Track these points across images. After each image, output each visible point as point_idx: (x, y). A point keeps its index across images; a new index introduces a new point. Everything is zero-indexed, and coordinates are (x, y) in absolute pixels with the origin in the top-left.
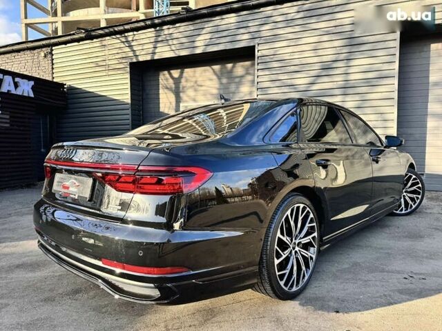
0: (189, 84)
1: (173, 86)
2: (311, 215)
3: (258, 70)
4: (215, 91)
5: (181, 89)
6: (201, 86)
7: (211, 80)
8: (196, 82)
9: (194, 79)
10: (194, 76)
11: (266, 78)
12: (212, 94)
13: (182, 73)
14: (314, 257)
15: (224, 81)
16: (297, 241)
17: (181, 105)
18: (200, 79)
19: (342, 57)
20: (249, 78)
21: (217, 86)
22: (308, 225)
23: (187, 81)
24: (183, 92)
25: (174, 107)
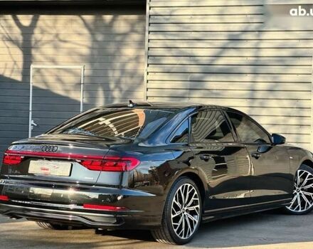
0: (46, 38)
1: (20, 38)
2: (196, 193)
3: (149, 32)
4: (85, 51)
5: (33, 43)
6: (65, 41)
7: (79, 34)
8: (57, 35)
9: (54, 32)
10: (55, 27)
11: (160, 44)
12: (81, 55)
13: (35, 21)
14: (197, 222)
15: (100, 37)
16: (186, 208)
17: (32, 66)
18: (63, 32)
19: (253, 27)
20: (136, 37)
21: (89, 43)
22: (193, 199)
23: (43, 32)
24: (37, 48)
25: (21, 69)
